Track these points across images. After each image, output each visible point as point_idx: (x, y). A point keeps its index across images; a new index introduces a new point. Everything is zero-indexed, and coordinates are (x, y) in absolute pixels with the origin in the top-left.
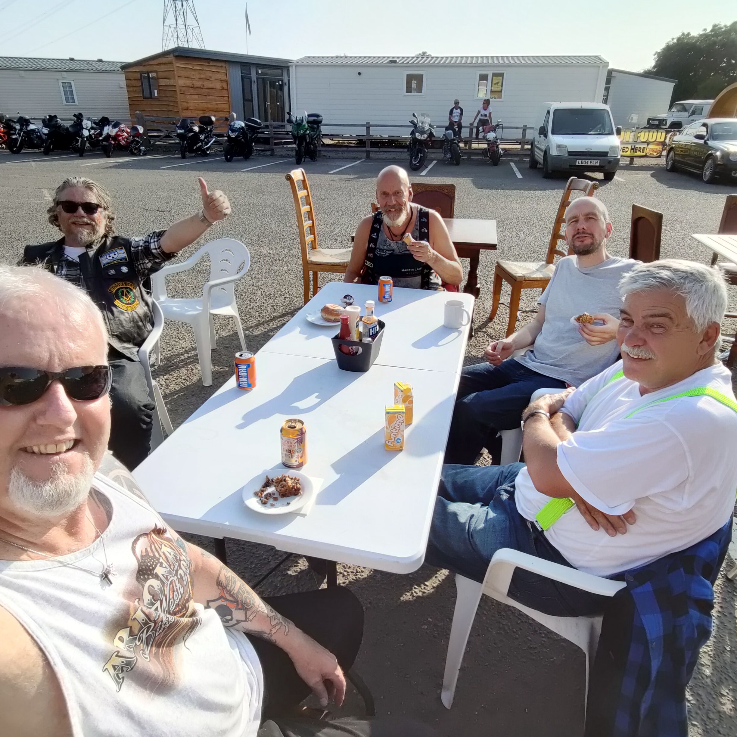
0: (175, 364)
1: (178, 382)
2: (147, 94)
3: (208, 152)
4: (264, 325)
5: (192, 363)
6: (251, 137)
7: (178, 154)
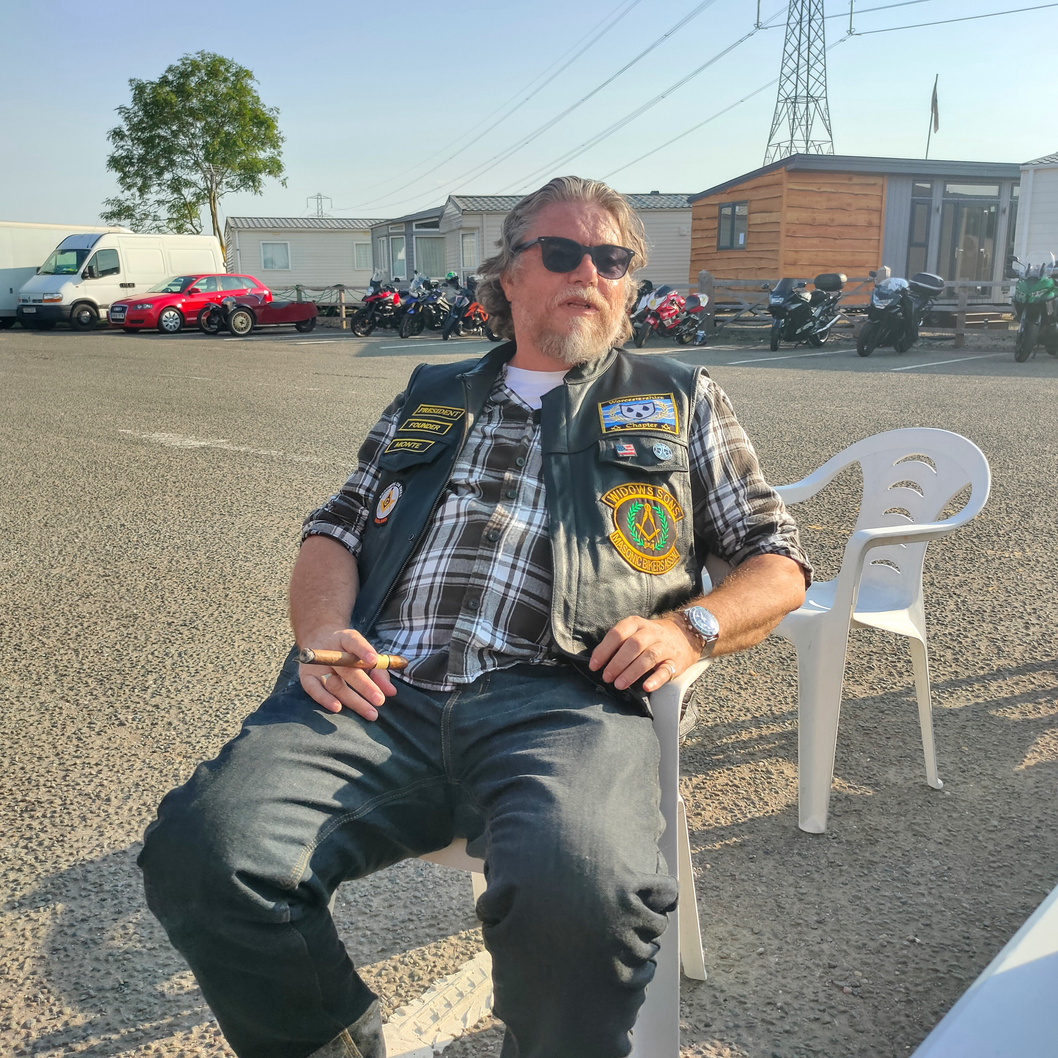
0: (722, 750)
1: (727, 800)
2: (725, 242)
3: (823, 341)
4: (971, 685)
5: (769, 754)
6: (918, 310)
7: (764, 344)
